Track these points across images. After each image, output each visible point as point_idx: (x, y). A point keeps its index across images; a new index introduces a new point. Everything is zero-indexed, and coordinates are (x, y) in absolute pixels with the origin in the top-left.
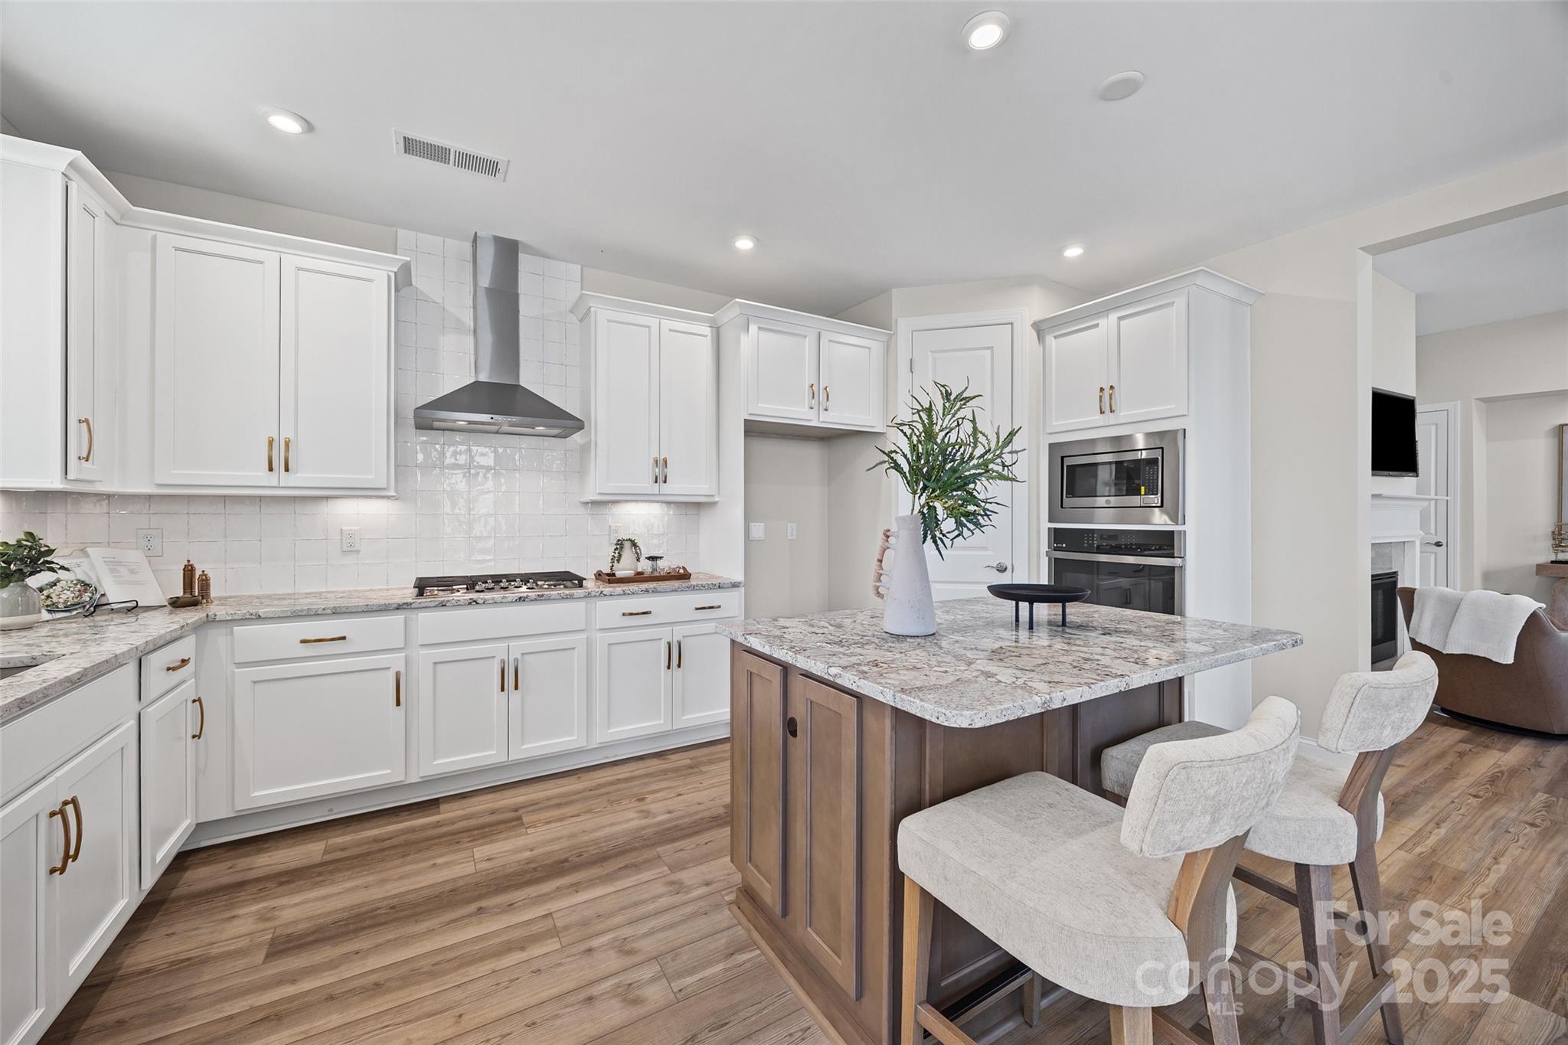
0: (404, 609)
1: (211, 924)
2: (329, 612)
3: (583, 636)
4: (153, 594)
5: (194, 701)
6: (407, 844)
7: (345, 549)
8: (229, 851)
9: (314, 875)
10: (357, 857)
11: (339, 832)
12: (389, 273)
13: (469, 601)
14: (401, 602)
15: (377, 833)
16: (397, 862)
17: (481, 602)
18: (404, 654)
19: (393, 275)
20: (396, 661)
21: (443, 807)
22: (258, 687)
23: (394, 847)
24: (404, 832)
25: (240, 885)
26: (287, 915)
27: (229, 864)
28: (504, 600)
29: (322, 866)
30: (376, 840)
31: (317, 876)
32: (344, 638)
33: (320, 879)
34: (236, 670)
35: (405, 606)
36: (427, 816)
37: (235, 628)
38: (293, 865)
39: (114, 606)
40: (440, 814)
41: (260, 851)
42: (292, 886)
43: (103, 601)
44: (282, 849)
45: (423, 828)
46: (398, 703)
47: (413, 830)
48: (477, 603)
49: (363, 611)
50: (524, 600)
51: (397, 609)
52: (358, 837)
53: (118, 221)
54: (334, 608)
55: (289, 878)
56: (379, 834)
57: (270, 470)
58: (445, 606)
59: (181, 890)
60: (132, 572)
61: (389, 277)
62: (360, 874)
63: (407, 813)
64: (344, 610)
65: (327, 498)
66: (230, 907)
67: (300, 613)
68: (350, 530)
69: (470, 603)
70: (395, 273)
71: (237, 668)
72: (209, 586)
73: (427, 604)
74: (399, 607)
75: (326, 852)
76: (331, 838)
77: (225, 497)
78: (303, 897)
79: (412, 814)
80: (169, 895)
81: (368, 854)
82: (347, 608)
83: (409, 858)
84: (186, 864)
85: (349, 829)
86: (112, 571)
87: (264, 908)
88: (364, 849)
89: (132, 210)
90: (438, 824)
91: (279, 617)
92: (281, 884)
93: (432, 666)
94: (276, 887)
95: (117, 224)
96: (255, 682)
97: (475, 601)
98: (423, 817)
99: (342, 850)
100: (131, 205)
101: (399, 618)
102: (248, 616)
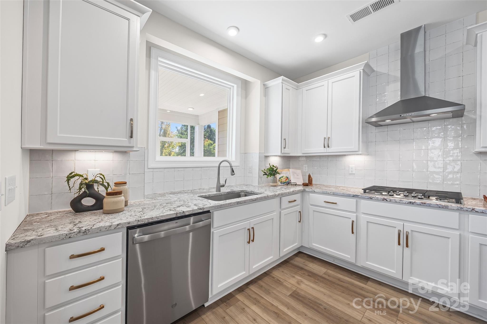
0: (356, 197)
1: (289, 275)
2: (332, 194)
3: (458, 233)
4: (300, 182)
5: (299, 212)
6: (347, 288)
7: (350, 173)
8: (307, 257)
9: (317, 279)
10: (331, 281)
11: (332, 269)
12: (360, 71)
13: (383, 199)
14: (355, 194)
15: (342, 277)
16: (339, 293)
17: (388, 200)
18: (356, 215)
19: (362, 71)
20: (353, 217)
21: (370, 283)
22: (315, 213)
23: (342, 286)
24: (349, 283)
25: (302, 269)
26: (303, 286)
27: (304, 261)
28: (401, 202)
29: (320, 277)
30: (339, 279)
31: (317, 280)
32: (336, 203)
33: (317, 281)
34: (310, 206)
35: (356, 196)
36: (361, 282)
37: (310, 194)
38: (315, 272)
39: (292, 184)
40: (366, 285)
41: (312, 262)
42: (310, 278)
43: (290, 182)
44: (316, 265)
45: (356, 286)
46: (353, 233)
47: (353, 284)
48: (386, 200)
49: (342, 195)
50: (412, 204)
51: (353, 197)
52: (336, 275)
53: (297, 88)
54: (333, 192)
55: (312, 275)
56: (342, 278)
57: (324, 147)
58: (372, 199)
59: (292, 262)
60: (297, 175)
61: (360, 72)
62: (326, 288)
63: (356, 276)
64: (336, 194)
65: (345, 155)
66: (296, 273)
67: (324, 192)
68: (352, 166)
69: (383, 200)
70: (363, 69)
71: (311, 206)
72: (312, 181)
73: (364, 197)
74: (354, 196)
75: (325, 273)
76: (329, 269)
77: (320, 156)
78: (309, 284)
79: (357, 278)
80: (290, 261)
81: (334, 283)
82: (337, 193)
83: (343, 294)
84: (298, 255)
85: (336, 270)
86: (293, 175)
87: (300, 280)
88: (334, 280)
89: (298, 85)
90: (362, 289)
91: (319, 193)
92: (309, 275)
93: (366, 223)
94: (307, 275)
95: (297, 90)
96: (314, 211)
97: (385, 199)
98: (359, 281)
99: (329, 276)
100: (297, 84)
101: (354, 200)
102: (312, 191)
